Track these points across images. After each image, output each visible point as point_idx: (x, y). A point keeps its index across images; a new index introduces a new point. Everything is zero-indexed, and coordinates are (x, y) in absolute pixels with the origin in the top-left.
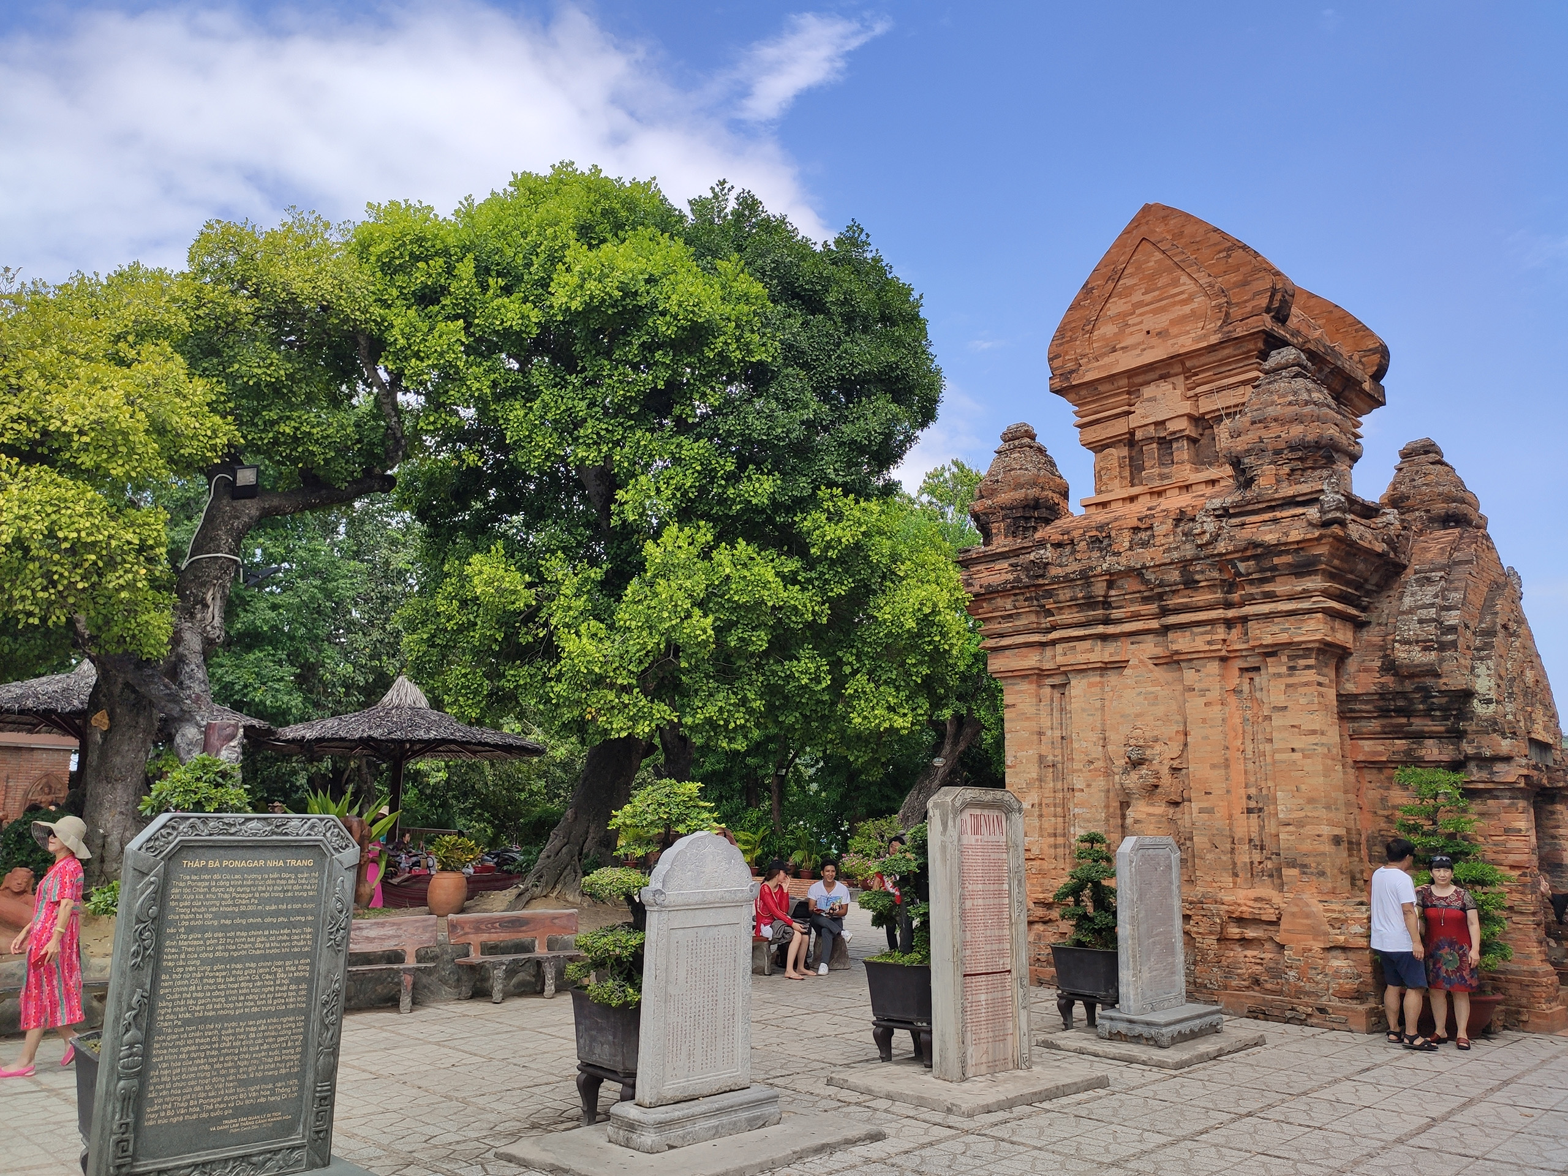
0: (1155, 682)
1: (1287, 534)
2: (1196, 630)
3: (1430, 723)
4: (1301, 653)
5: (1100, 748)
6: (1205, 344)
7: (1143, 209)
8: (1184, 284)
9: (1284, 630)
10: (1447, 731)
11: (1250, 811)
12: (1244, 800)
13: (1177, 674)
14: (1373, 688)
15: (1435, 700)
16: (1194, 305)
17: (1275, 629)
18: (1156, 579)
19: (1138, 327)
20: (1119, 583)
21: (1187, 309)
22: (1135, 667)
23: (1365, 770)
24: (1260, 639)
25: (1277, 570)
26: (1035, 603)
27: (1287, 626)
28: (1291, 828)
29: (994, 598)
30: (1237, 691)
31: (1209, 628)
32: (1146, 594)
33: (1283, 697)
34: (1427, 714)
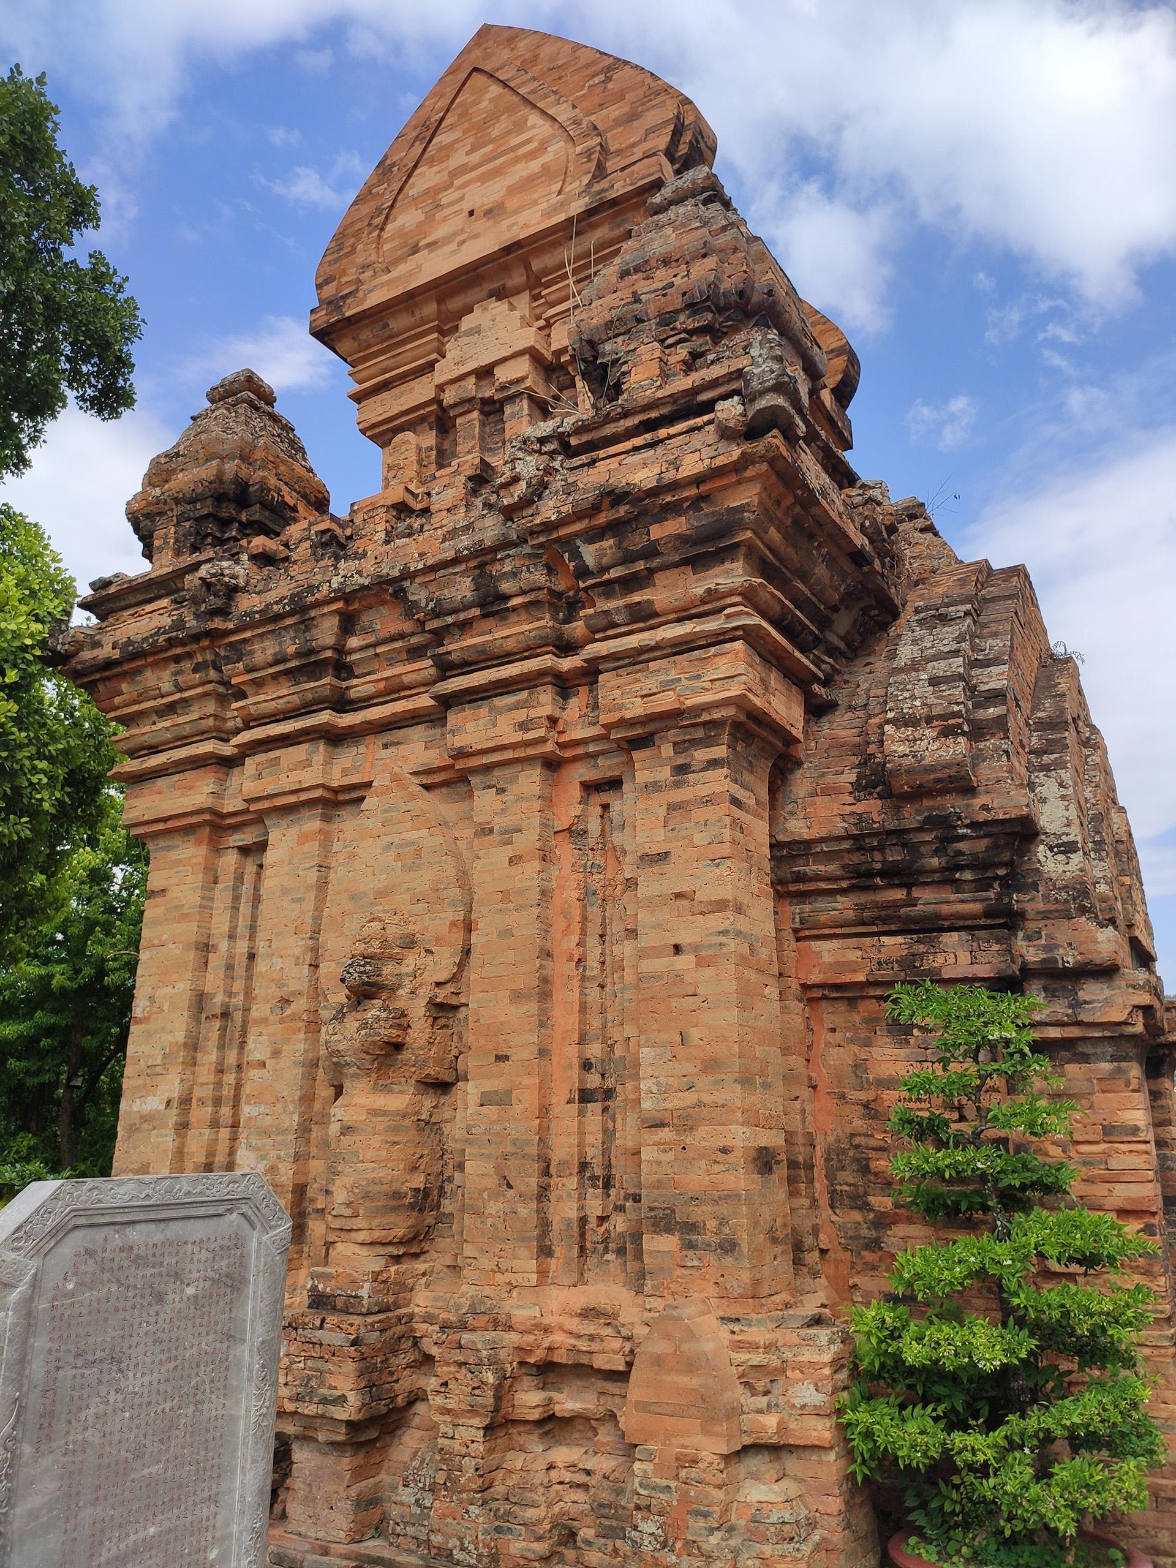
0: (418, 820)
1: (676, 465)
2: (500, 702)
3: (952, 897)
4: (700, 733)
5: (306, 970)
6: (561, 217)
7: (480, 34)
8: (534, 127)
9: (667, 686)
10: (988, 914)
11: (585, 1096)
12: (576, 1071)
13: (463, 806)
14: (840, 827)
15: (963, 846)
16: (547, 157)
17: (650, 683)
18: (429, 600)
19: (456, 207)
20: (366, 619)
21: (535, 166)
22: (385, 791)
23: (824, 1004)
24: (620, 708)
25: (658, 554)
26: (213, 674)
27: (673, 675)
28: (666, 1134)
29: (138, 671)
30: (576, 833)
31: (524, 695)
32: (414, 640)
33: (660, 833)
34: (947, 878)
